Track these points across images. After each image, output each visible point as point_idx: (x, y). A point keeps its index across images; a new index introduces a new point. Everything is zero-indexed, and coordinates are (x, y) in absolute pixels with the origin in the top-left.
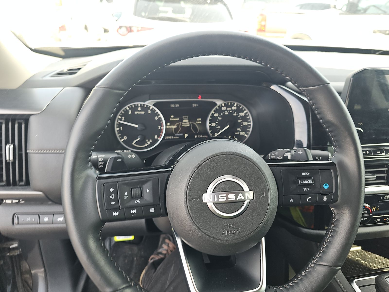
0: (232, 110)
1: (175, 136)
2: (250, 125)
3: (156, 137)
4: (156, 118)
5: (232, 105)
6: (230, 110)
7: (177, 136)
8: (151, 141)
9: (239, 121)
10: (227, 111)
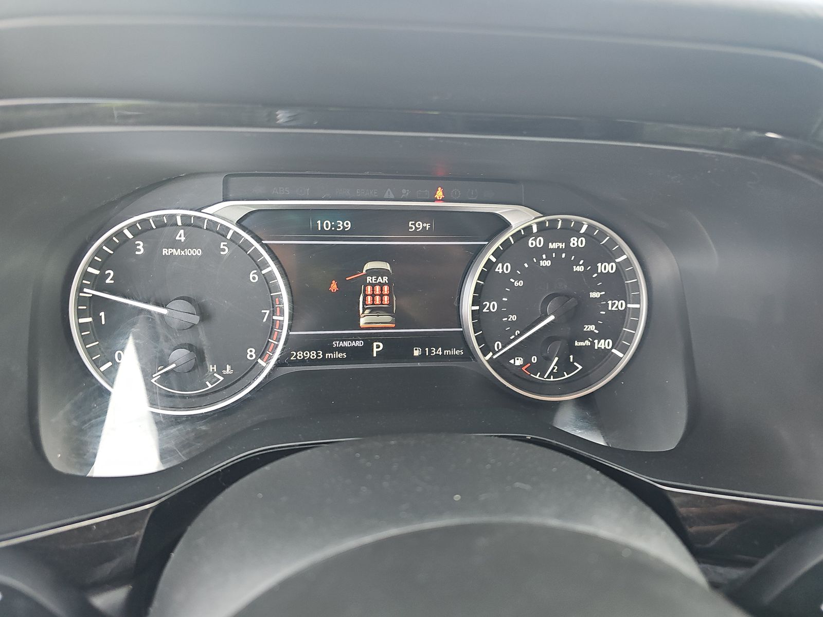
0: (568, 249)
1: (332, 350)
2: (637, 312)
3: (251, 353)
4: (253, 277)
5: (571, 230)
6: (558, 251)
7: (341, 349)
8: (228, 370)
9: (595, 295)
10: (549, 252)
